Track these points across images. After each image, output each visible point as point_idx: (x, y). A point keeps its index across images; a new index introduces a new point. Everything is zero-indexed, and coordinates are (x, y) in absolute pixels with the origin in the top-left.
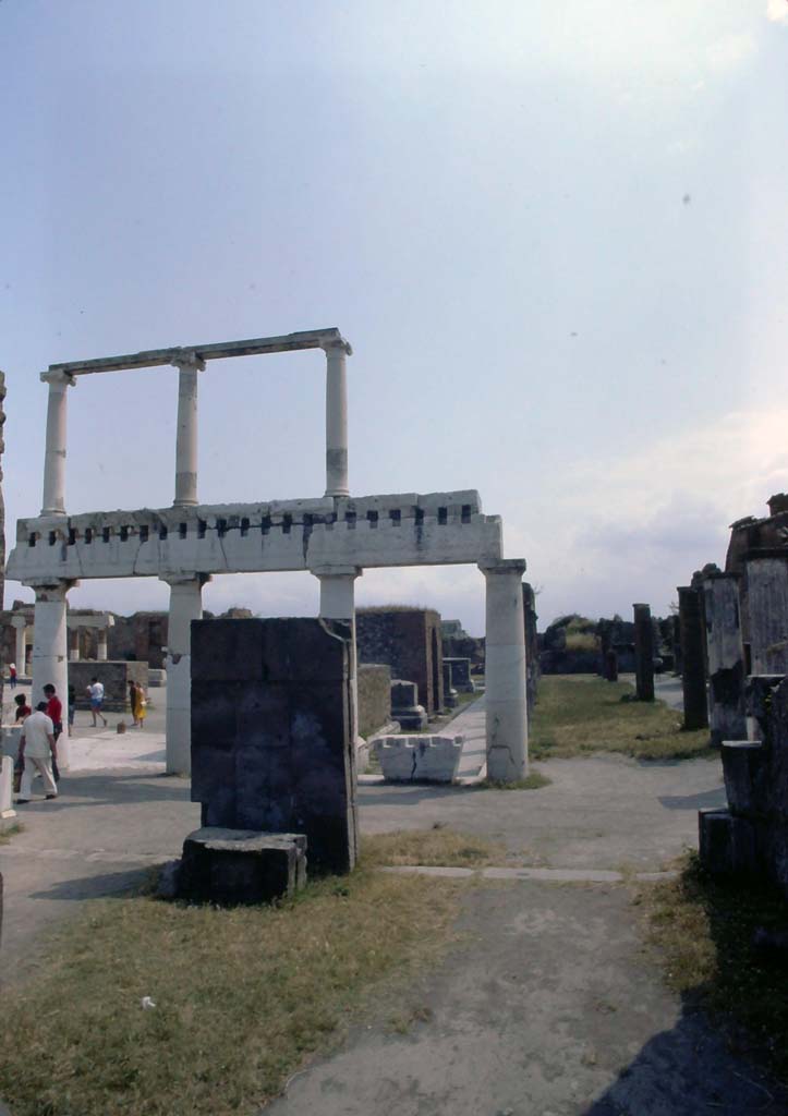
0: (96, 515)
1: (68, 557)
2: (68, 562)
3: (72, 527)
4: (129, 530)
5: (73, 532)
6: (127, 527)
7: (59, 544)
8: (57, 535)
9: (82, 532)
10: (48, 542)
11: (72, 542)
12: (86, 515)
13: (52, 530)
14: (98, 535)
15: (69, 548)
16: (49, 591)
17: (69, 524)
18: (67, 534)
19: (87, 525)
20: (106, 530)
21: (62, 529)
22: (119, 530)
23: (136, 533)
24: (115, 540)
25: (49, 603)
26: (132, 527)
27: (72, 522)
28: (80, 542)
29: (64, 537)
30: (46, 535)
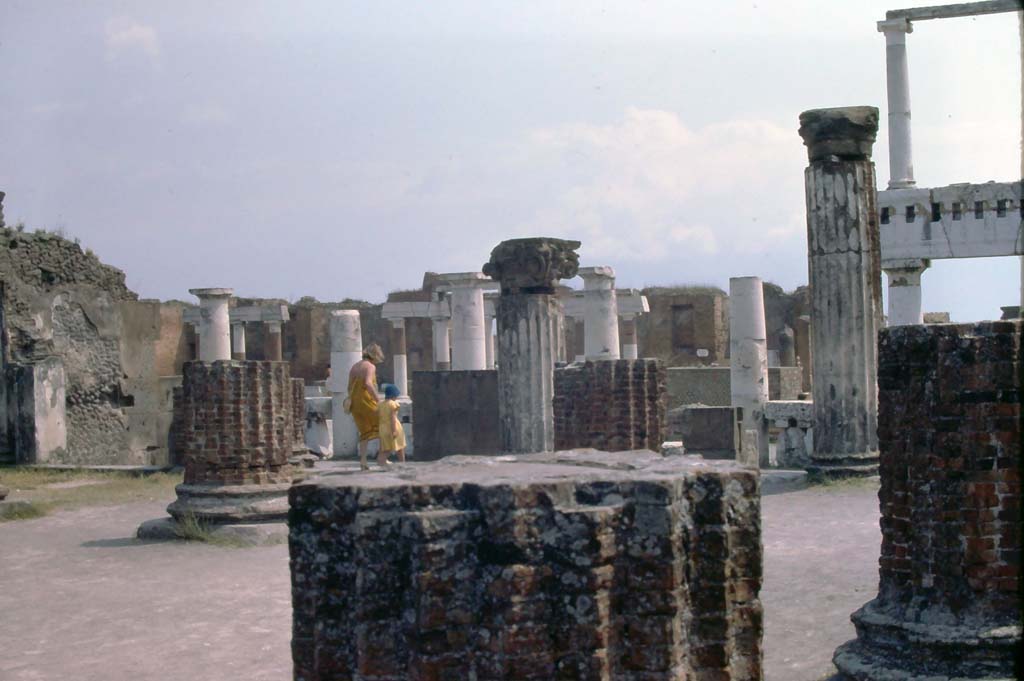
0: (966, 186)
1: (932, 234)
2: (932, 241)
3: (936, 201)
4: (1008, 205)
5: (936, 207)
6: (1006, 200)
7: (919, 221)
8: (916, 210)
9: (948, 206)
10: (904, 218)
11: (936, 217)
12: (952, 187)
13: (910, 204)
14: (970, 210)
15: (933, 224)
16: (909, 274)
17: (931, 197)
18: (929, 209)
19: (955, 199)
20: (979, 204)
21: (923, 204)
22: (995, 205)
23: (1016, 208)
24: (991, 216)
25: (909, 287)
26: (1011, 201)
27: (936, 195)
28: (946, 218)
29: (925, 213)
30: (902, 210)
